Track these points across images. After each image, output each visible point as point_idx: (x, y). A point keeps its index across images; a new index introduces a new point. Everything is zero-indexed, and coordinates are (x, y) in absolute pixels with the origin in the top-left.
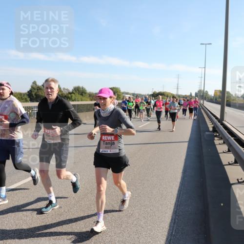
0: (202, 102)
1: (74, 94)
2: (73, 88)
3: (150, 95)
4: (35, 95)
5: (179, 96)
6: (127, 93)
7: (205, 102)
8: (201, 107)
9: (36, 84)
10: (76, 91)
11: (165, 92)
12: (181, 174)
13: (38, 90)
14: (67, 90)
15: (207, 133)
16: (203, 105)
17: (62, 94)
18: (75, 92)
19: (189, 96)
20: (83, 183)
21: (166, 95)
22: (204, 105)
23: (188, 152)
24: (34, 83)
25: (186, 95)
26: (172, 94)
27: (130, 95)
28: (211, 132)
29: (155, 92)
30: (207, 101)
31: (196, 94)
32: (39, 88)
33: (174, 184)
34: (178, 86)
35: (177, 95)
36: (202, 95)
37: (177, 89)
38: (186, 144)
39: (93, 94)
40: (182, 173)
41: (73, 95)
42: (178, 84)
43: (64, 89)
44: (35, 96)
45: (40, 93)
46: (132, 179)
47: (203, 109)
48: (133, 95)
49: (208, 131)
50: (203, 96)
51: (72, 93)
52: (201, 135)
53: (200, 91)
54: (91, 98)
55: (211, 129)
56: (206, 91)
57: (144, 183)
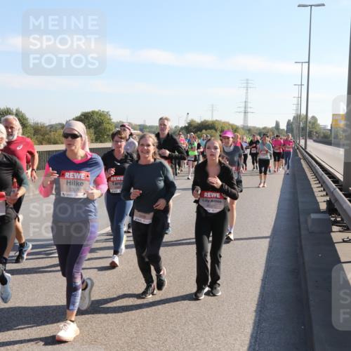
0: (302, 142)
3: (182, 129)
5: (249, 131)
7: (310, 142)
8: (300, 156)
11: (216, 120)
12: (254, 314)
15: (313, 216)
16: (305, 149)
19: (272, 130)
22: (308, 150)
23: (268, 260)
25: (265, 128)
26: (232, 126)
28: (323, 212)
29: (192, 121)
30: (315, 141)
31: (289, 124)
34: (245, 108)
35: (243, 128)
36: (304, 127)
37: (245, 113)
38: (265, 244)
39: (43, 127)
40: (256, 311)
42: (246, 102)
47: (305, 159)
48: (142, 128)
49: (318, 211)
50: (304, 129)
52: (299, 220)
53: (297, 118)
54: (40, 137)
55: (323, 206)
56: (313, 118)
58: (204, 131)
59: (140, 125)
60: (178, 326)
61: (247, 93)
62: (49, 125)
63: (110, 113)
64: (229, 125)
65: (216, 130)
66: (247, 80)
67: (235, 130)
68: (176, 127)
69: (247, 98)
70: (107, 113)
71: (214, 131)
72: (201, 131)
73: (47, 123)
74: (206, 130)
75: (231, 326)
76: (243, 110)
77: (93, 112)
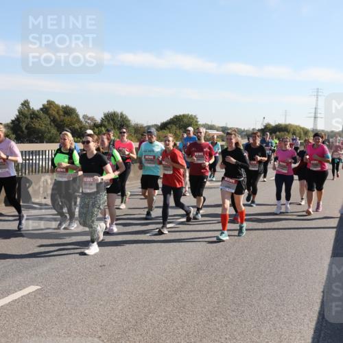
1: (105, 127)
2: (103, 116)
4: (26, 128)
6: (211, 127)
9: (28, 107)
10: (109, 121)
11: (289, 124)
13: (32, 118)
14: (92, 119)
17: (81, 128)
18: (106, 123)
20: (120, 307)
21: (292, 130)
24: (26, 104)
26: (303, 129)
27: (218, 130)
29: (269, 124)
32: (34, 115)
33: (305, 315)
34: (315, 113)
35: (313, 131)
37: (315, 118)
39: (142, 127)
41: (103, 129)
42: (316, 108)
43: (85, 117)
44: (26, 131)
45: (37, 126)
46: (218, 303)
48: (224, 129)
51: (101, 125)
57: (244, 312)
58: (278, 133)
59: (222, 127)
60: (254, 300)
61: (317, 100)
62: (147, 126)
63: (197, 117)
64: (301, 128)
65: (288, 132)
66: (318, 89)
67: (306, 132)
68: (253, 129)
69: (317, 105)
70: (195, 116)
71: (287, 133)
72: (275, 133)
73: (145, 125)
74: (280, 132)
75: (300, 303)
76: (313, 115)
77: (184, 115)
